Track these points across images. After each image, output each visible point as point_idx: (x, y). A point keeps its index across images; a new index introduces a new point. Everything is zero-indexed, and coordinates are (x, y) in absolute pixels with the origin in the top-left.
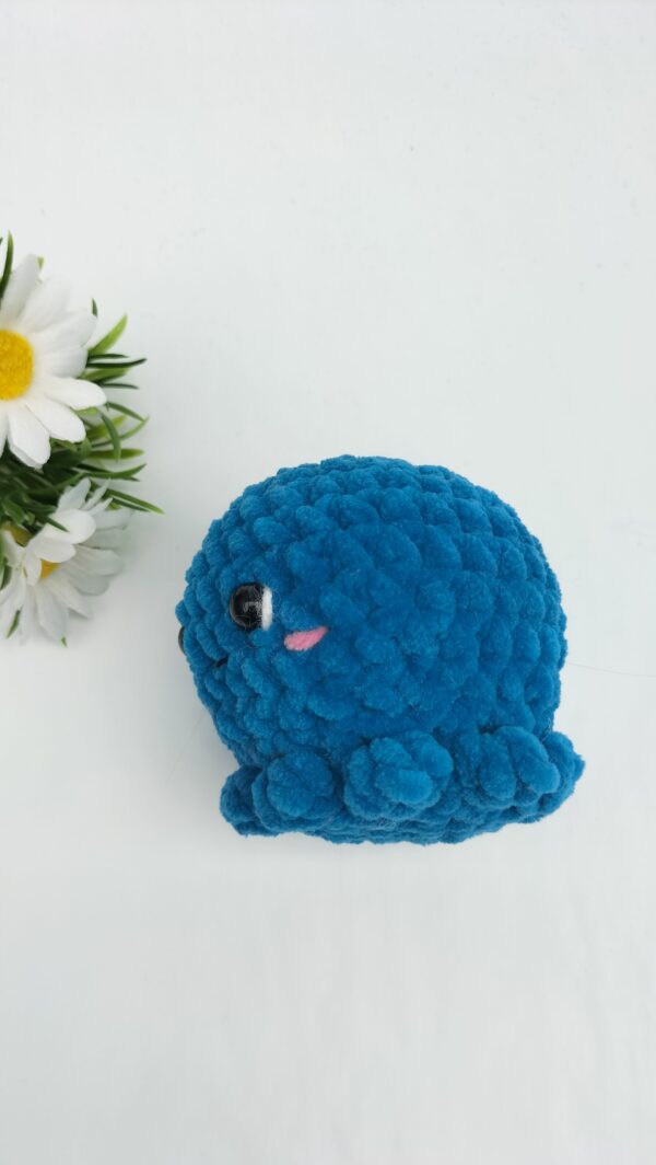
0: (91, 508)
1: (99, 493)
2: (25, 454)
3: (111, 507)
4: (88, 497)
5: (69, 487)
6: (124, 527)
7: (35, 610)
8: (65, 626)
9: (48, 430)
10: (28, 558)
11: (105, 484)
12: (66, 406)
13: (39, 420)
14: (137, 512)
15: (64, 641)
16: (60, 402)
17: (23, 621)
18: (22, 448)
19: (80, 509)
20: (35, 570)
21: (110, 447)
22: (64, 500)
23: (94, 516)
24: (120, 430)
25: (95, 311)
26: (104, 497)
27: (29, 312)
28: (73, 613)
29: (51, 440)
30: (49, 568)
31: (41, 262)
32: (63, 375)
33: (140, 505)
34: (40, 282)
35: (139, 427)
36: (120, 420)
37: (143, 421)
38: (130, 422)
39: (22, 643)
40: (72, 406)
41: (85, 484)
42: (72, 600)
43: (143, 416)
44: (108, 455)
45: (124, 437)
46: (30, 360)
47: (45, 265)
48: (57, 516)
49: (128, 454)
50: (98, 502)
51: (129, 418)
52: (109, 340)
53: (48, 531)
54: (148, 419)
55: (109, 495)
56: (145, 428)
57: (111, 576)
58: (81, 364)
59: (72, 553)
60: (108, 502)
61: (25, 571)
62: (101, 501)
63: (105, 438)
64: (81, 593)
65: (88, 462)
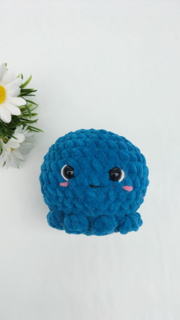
1: (26, 127)
2: (4, 120)
3: (28, 132)
4: (23, 129)
5: (18, 126)
6: (33, 136)
7: (10, 159)
8: (19, 163)
9: (11, 113)
10: (7, 147)
11: (28, 124)
12: (15, 105)
13: (8, 110)
14: (37, 132)
15: (18, 167)
16: (13, 104)
17: (6, 163)
19: (20, 133)
20: (9, 150)
21: (28, 113)
22: (16, 131)
23: (24, 135)
25: (22, 77)
26: (28, 128)
27: (4, 79)
28: (20, 160)
29: (12, 115)
30: (12, 149)
31: (6, 64)
32: (14, 96)
33: (37, 130)
34: (7, 69)
35: (36, 107)
36: (30, 105)
38: (34, 106)
39: (7, 169)
40: (17, 105)
41: (22, 126)
42: (20, 156)
43: (37, 104)
44: (28, 115)
45: (32, 110)
46: (5, 92)
47: (7, 65)
48: (14, 135)
49: (33, 115)
50: (25, 131)
51: (33, 105)
52: (27, 83)
53: (12, 139)
54: (39, 105)
55: (29, 128)
56: (38, 107)
57: (30, 149)
58: (19, 93)
59: (19, 145)
60: (29, 130)
61: (6, 150)
62: (26, 130)
63: (27, 111)
64: (22, 154)
65: (24, 118)
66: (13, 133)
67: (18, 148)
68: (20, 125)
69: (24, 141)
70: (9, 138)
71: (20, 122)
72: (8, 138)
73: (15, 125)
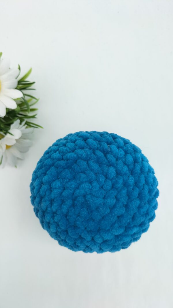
0: (21, 128)
1: (24, 123)
3: (26, 128)
4: (20, 124)
5: (15, 121)
6: (32, 133)
8: (16, 162)
9: (5, 106)
10: (2, 144)
11: (26, 120)
12: (12, 99)
13: (2, 102)
14: (36, 129)
15: (16, 166)
16: (8, 97)
19: (17, 128)
20: (4, 147)
21: (26, 109)
22: (12, 126)
23: (21, 131)
24: (30, 104)
25: (19, 68)
28: (18, 159)
29: (7, 109)
30: (8, 147)
32: (10, 88)
33: (36, 126)
35: (36, 102)
36: (30, 100)
37: (37, 100)
38: (34, 100)
39: (3, 168)
40: (13, 98)
41: (19, 121)
42: (18, 154)
43: (37, 98)
45: (31, 105)
47: (2, 55)
48: (10, 131)
49: (33, 110)
52: (26, 76)
53: (8, 135)
54: (39, 99)
55: (27, 124)
56: (39, 101)
57: (29, 147)
58: (16, 84)
59: (15, 142)
60: (26, 126)
61: (2, 148)
62: (24, 125)
63: (25, 106)
64: (21, 152)
65: (21, 113)
66: (9, 128)
67: (14, 145)
68: (17, 119)
69: (20, 138)
70: (6, 134)
71: (17, 116)
72: (4, 134)
73: (11, 120)
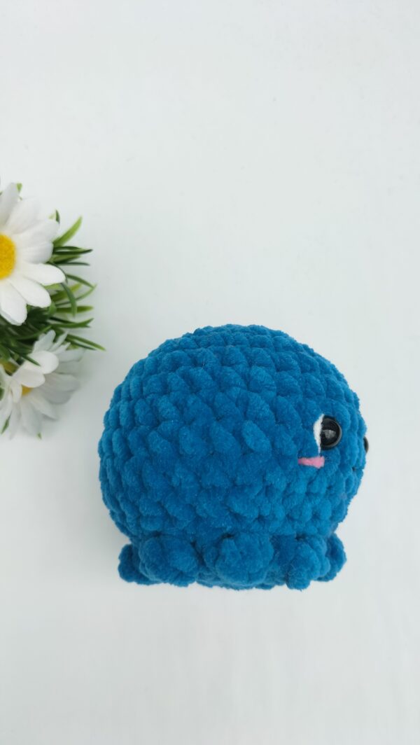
0: (55, 350)
1: (62, 338)
2: (9, 317)
3: (67, 349)
4: (55, 341)
5: (43, 334)
6: (79, 360)
7: (19, 416)
8: (40, 426)
9: (26, 300)
10: (14, 384)
11: (67, 331)
12: (41, 284)
13: (19, 293)
14: (88, 350)
15: (39, 436)
16: (33, 281)
17: (11, 424)
18: (8, 313)
19: (48, 350)
20: (18, 392)
21: (68, 306)
22: (37, 344)
23: (58, 355)
24: (76, 295)
25: (58, 219)
26: (67, 340)
27: (13, 220)
28: (46, 417)
29: (28, 306)
30: (26, 390)
31: (19, 187)
32: (36, 262)
33: (89, 345)
34: (21, 199)
35: (89, 292)
36: (75, 287)
37: (93, 288)
38: (84, 288)
39: (11, 438)
40: (41, 282)
41: (52, 333)
42: (45, 409)
43: (92, 283)
44: (68, 310)
45: (79, 298)
46: (13, 253)
47: (23, 189)
48: (32, 356)
49: (82, 309)
50: (60, 346)
51: (83, 286)
52: (69, 235)
53: (27, 365)
54: (96, 286)
55: (69, 339)
56: (94, 292)
57: (72, 391)
58: (48, 254)
59: (42, 380)
60: (68, 344)
61: (12, 392)
62: (63, 344)
63: (67, 300)
64: (51, 402)
65: (57, 315)
66: (30, 350)
67: (39, 388)
68: (48, 330)
69: (55, 372)
70: (20, 362)
71: (47, 324)
72: (16, 364)
73: (34, 332)
